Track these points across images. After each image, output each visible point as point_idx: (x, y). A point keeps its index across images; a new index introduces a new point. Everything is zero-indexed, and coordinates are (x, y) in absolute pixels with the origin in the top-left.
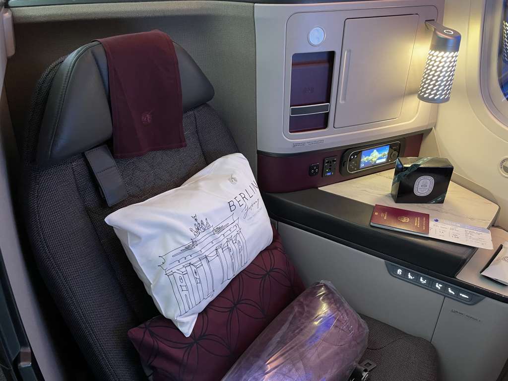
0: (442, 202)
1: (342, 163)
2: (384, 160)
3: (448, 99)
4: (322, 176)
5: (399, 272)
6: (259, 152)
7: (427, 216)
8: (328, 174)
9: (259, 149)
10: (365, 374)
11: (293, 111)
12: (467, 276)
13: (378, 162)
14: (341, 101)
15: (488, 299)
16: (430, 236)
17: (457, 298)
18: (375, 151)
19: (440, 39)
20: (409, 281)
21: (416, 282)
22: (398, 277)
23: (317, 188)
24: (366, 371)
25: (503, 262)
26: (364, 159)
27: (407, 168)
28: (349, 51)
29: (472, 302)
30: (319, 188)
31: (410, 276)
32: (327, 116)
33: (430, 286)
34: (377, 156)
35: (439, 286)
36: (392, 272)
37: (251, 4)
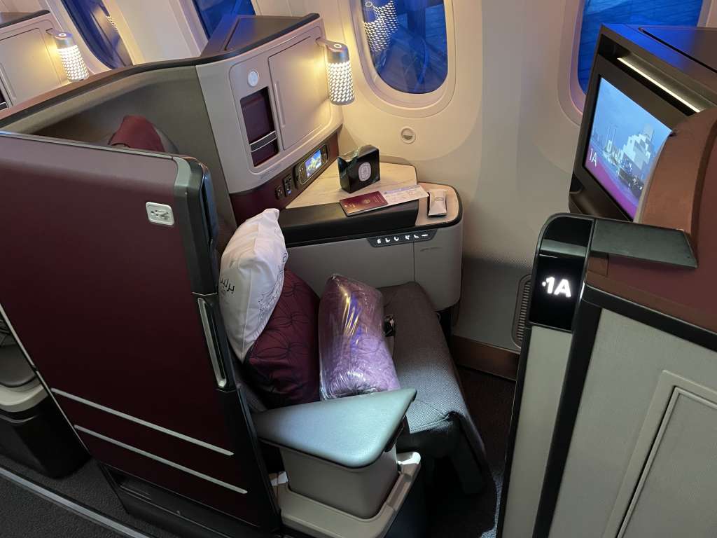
0: (379, 179)
1: (295, 178)
2: (320, 164)
3: (353, 100)
4: (286, 196)
5: (379, 241)
6: (231, 195)
7: (378, 193)
8: (289, 192)
9: (230, 193)
10: (392, 322)
11: (253, 148)
12: (422, 221)
13: (317, 167)
14: (283, 126)
15: (439, 230)
16: (389, 205)
17: (422, 239)
18: (312, 158)
19: (334, 53)
20: (388, 244)
21: (393, 242)
22: (379, 245)
23: (285, 208)
24: (391, 319)
25: (437, 202)
26: (308, 168)
27: (350, 163)
28: (278, 83)
29: (431, 237)
30: (287, 207)
31: (387, 241)
32: (275, 143)
33: (403, 241)
34: (315, 163)
35: (407, 237)
36: (374, 245)
37: (192, 67)
